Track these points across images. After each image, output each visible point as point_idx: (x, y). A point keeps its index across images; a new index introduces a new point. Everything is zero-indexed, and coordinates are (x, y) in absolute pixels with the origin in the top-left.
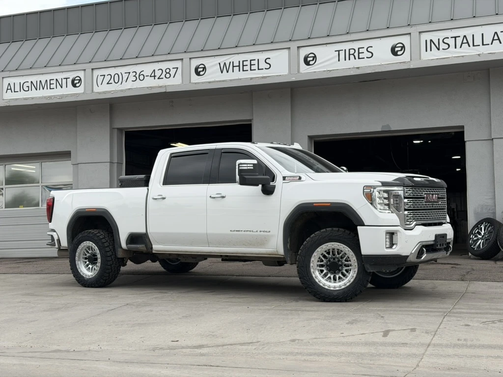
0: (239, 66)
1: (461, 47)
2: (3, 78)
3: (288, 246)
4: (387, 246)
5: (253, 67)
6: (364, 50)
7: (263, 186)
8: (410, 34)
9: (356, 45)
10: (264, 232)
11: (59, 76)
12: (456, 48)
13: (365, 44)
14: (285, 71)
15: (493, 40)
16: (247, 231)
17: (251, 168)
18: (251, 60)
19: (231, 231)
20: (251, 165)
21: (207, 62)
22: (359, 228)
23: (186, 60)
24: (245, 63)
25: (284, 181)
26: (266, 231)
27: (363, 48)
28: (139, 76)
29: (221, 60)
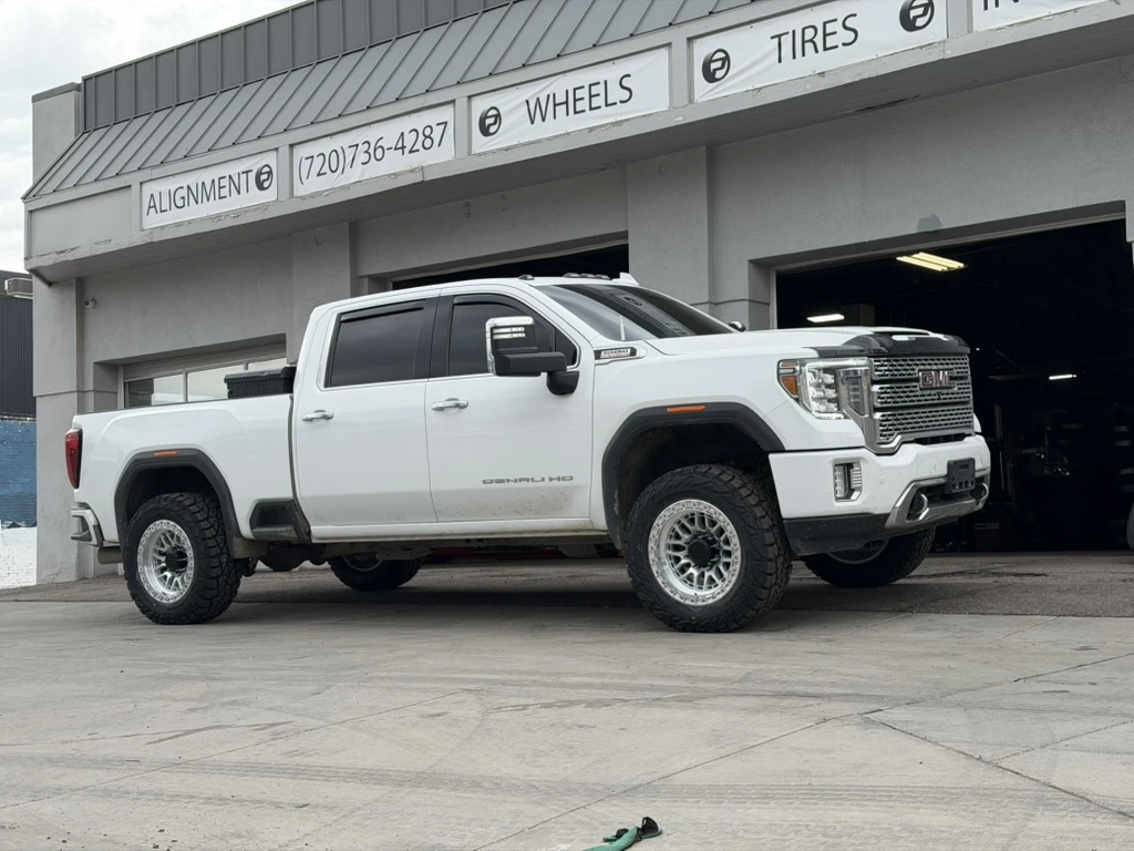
0: (566, 103)
2: (141, 183)
3: (616, 509)
4: (838, 495)
5: (595, 102)
6: (837, 27)
7: (551, 375)
9: (818, 17)
10: (559, 479)
11: (234, 169)
13: (840, 10)
14: (662, 104)
16: (521, 480)
17: (520, 335)
18: (590, 86)
19: (484, 482)
20: (520, 329)
21: (502, 101)
22: (772, 457)
23: (462, 103)
24: (579, 94)
25: (597, 362)
26: (564, 479)
27: (835, 20)
28: (375, 152)
29: (529, 92)
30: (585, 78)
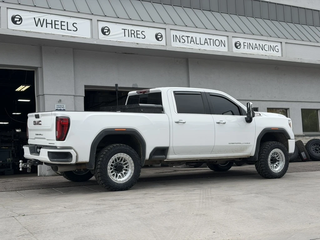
0: (52, 24)
1: (190, 43)
5: (63, 27)
6: (140, 33)
8: (165, 29)
9: (135, 28)
10: (246, 144)
12: (188, 43)
13: (141, 29)
14: (88, 35)
15: (205, 42)
16: (238, 143)
18: (61, 22)
19: (229, 143)
21: (23, 14)
23: (3, 9)
24: (57, 23)
26: (248, 143)
27: (139, 31)
29: (37, 16)
30: (60, 19)
